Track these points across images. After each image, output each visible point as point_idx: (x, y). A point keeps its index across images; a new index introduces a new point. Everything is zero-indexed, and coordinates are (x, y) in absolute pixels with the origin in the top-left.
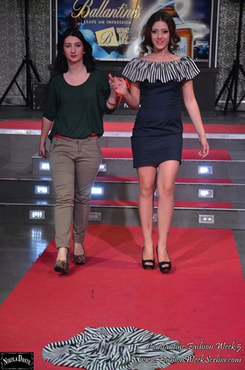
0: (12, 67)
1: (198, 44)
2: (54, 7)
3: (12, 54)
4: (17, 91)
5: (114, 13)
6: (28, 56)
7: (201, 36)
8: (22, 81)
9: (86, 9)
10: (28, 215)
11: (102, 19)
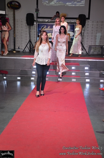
0: (26, 42)
1: (71, 37)
2: (36, 28)
3: (26, 39)
4: (27, 48)
5: (51, 29)
6: (30, 40)
7: (72, 35)
8: (28, 46)
9: (44, 29)
10: (30, 79)
11: (48, 31)
